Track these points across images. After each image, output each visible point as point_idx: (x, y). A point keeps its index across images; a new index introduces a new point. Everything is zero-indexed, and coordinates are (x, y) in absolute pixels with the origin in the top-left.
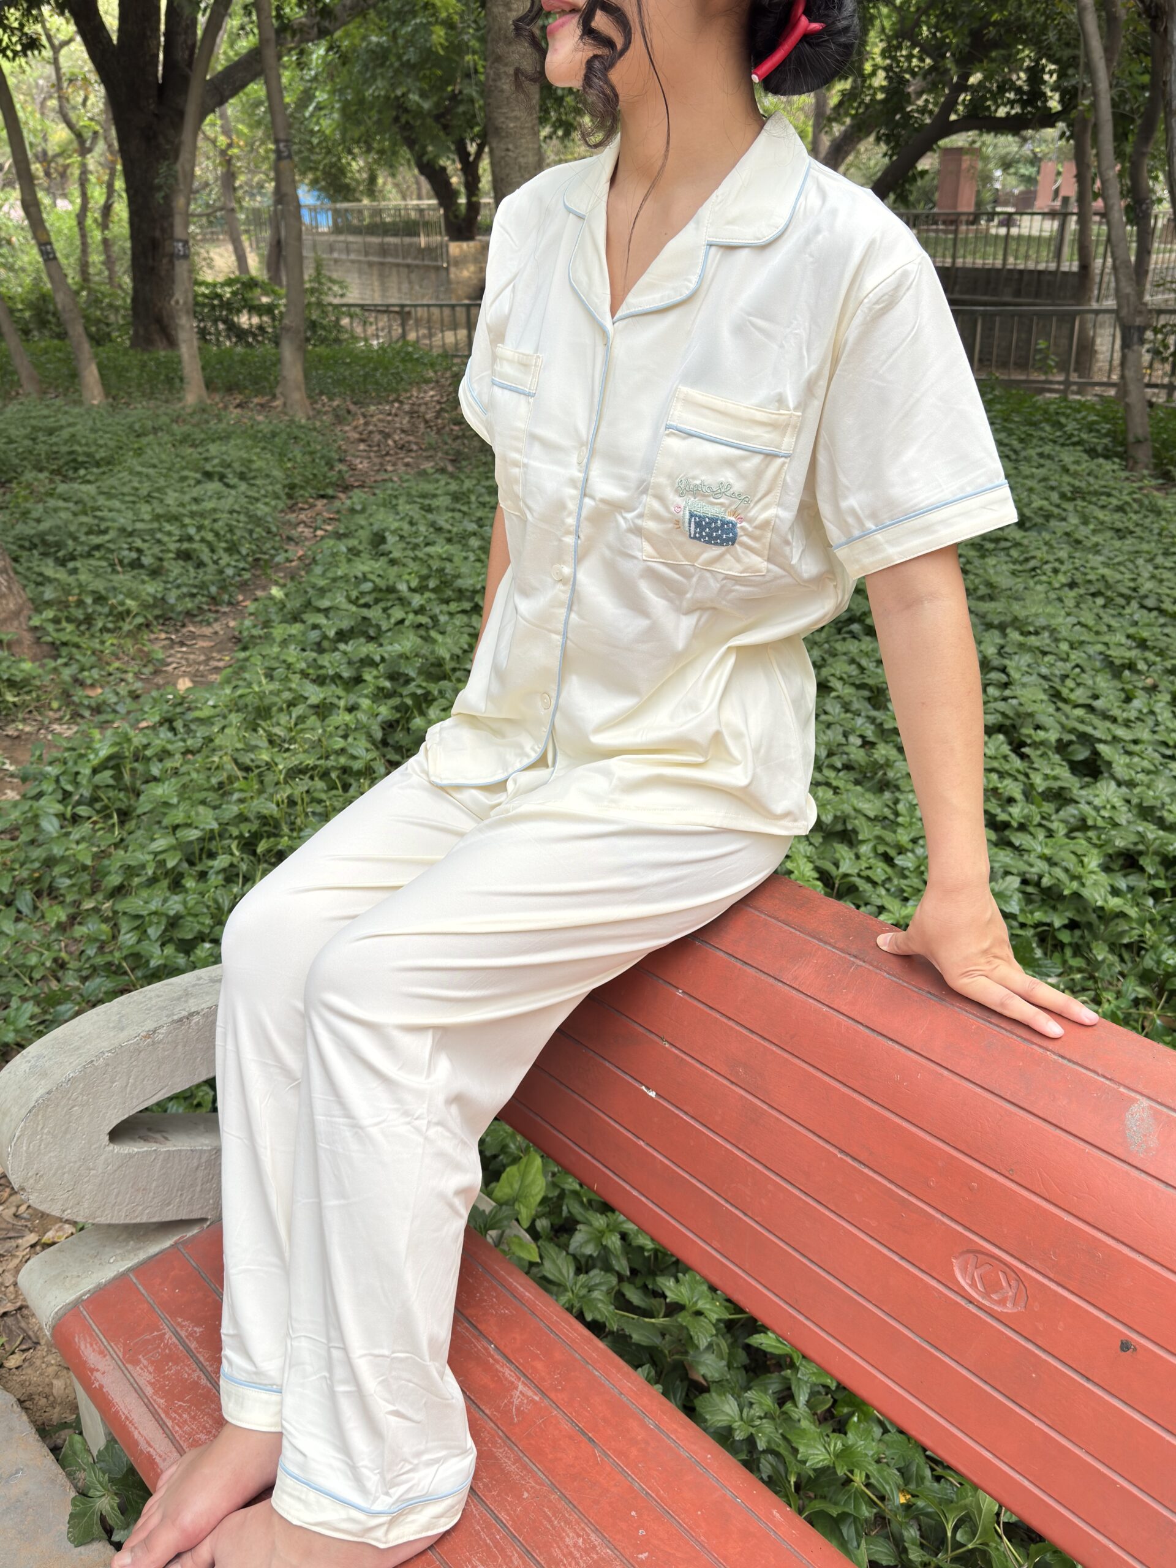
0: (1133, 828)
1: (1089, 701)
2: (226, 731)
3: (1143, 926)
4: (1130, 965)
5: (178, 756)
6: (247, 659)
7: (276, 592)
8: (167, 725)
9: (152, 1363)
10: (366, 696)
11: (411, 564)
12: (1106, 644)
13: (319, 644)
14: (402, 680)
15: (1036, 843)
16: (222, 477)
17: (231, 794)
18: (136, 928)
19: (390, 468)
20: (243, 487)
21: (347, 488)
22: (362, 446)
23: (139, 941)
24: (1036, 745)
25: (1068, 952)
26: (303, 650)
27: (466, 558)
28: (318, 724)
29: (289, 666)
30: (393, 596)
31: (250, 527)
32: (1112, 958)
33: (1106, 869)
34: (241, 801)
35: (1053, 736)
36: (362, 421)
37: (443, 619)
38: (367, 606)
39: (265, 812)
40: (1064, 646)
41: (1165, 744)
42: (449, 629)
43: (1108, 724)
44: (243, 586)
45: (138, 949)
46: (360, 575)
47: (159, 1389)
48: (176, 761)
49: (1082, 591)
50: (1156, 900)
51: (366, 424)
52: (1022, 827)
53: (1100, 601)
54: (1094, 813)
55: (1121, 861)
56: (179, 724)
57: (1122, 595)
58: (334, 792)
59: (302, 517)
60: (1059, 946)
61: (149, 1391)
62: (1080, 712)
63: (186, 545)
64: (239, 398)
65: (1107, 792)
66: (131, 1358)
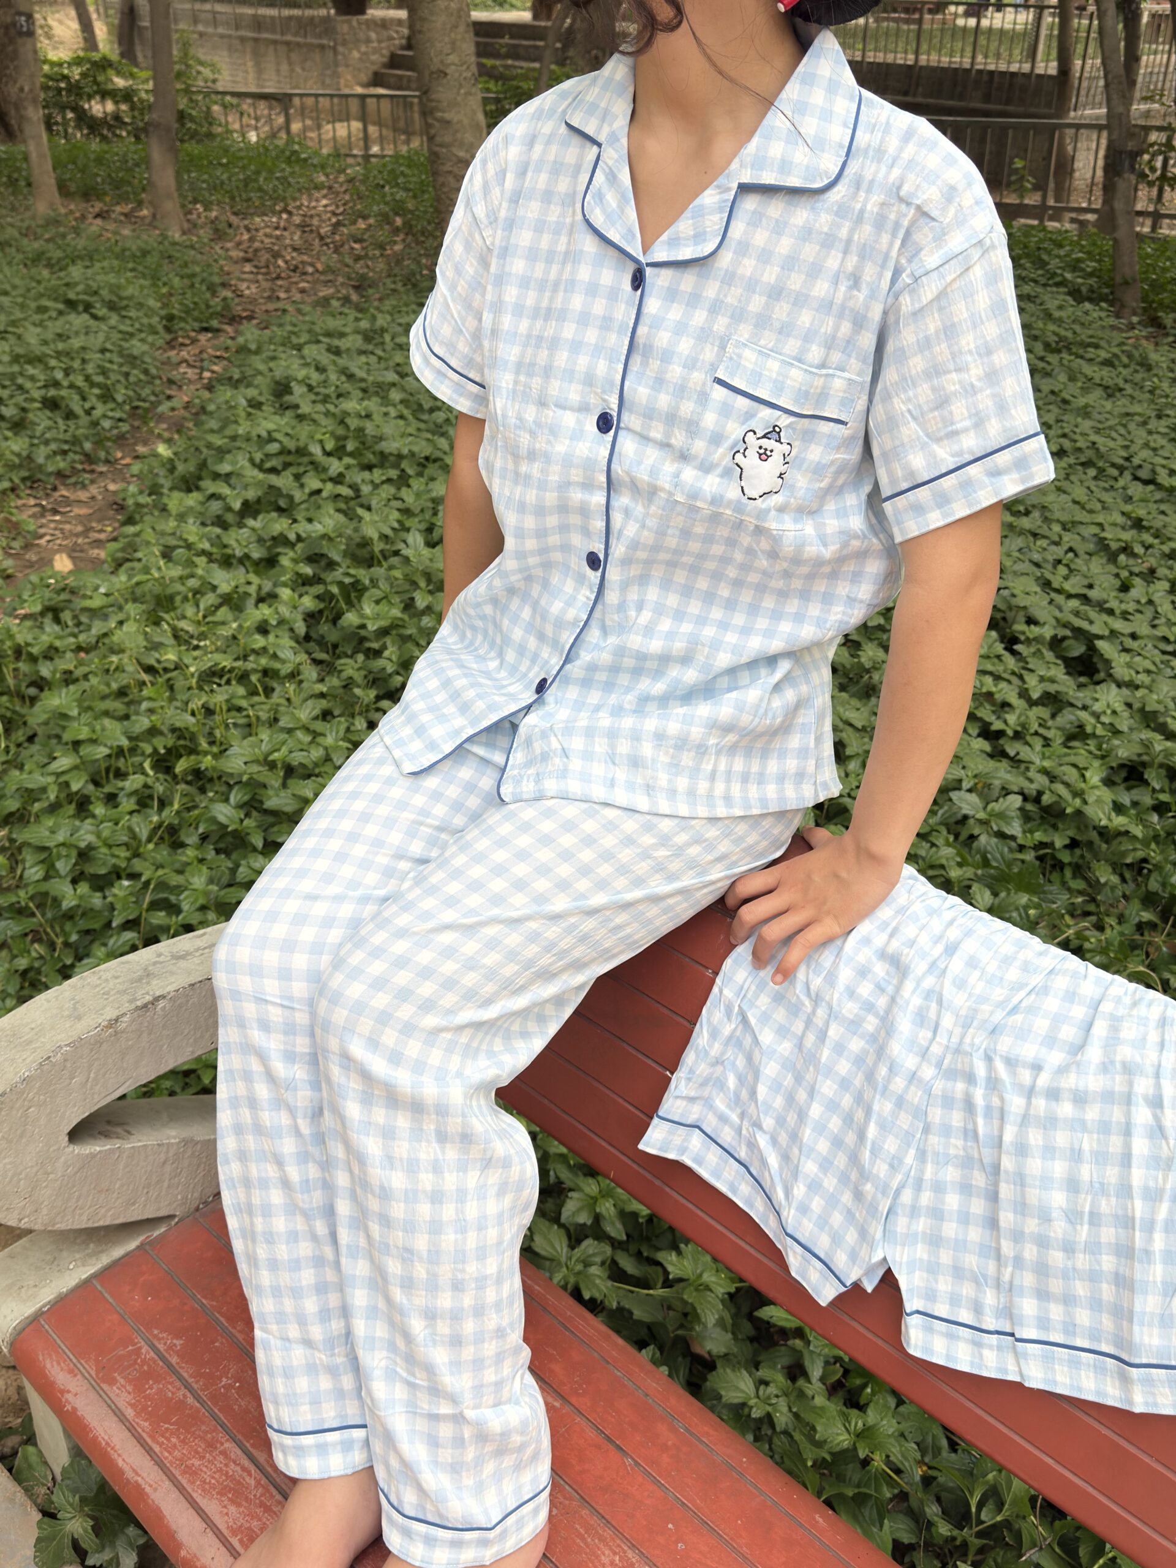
0: (1136, 736)
1: (1085, 591)
2: (125, 627)
3: (1148, 846)
4: (1132, 885)
5: (69, 655)
6: (137, 535)
7: (162, 449)
8: (50, 615)
9: (130, 1381)
10: (285, 585)
11: (324, 421)
12: (1100, 525)
13: (219, 517)
14: (323, 563)
15: (1032, 753)
16: (88, 307)
17: (139, 703)
18: (42, 862)
19: (282, 295)
20: (114, 319)
21: (234, 320)
22: (248, 267)
23: (47, 878)
24: (1028, 642)
25: (1068, 873)
26: (203, 524)
27: (386, 414)
28: (230, 616)
29: (189, 546)
30: (305, 460)
31: (125, 369)
32: (1115, 879)
33: (1108, 782)
34: (151, 711)
35: (1047, 632)
36: (246, 237)
37: (366, 489)
38: (273, 470)
39: (178, 724)
40: (1057, 528)
41: (1165, 639)
42: (374, 503)
43: (1105, 617)
44: (120, 439)
45: (45, 887)
46: (264, 434)
47: (141, 1410)
48: (68, 662)
49: (1072, 460)
50: (1161, 815)
51: (252, 240)
52: (1018, 736)
53: (1092, 472)
54: (1093, 720)
55: (1124, 774)
56: (66, 616)
57: (1113, 465)
58: (256, 699)
59: (184, 354)
60: (1059, 866)
61: (130, 1413)
62: (1074, 603)
63: (52, 392)
64: (98, 206)
65: (1109, 697)
66: (105, 1376)
